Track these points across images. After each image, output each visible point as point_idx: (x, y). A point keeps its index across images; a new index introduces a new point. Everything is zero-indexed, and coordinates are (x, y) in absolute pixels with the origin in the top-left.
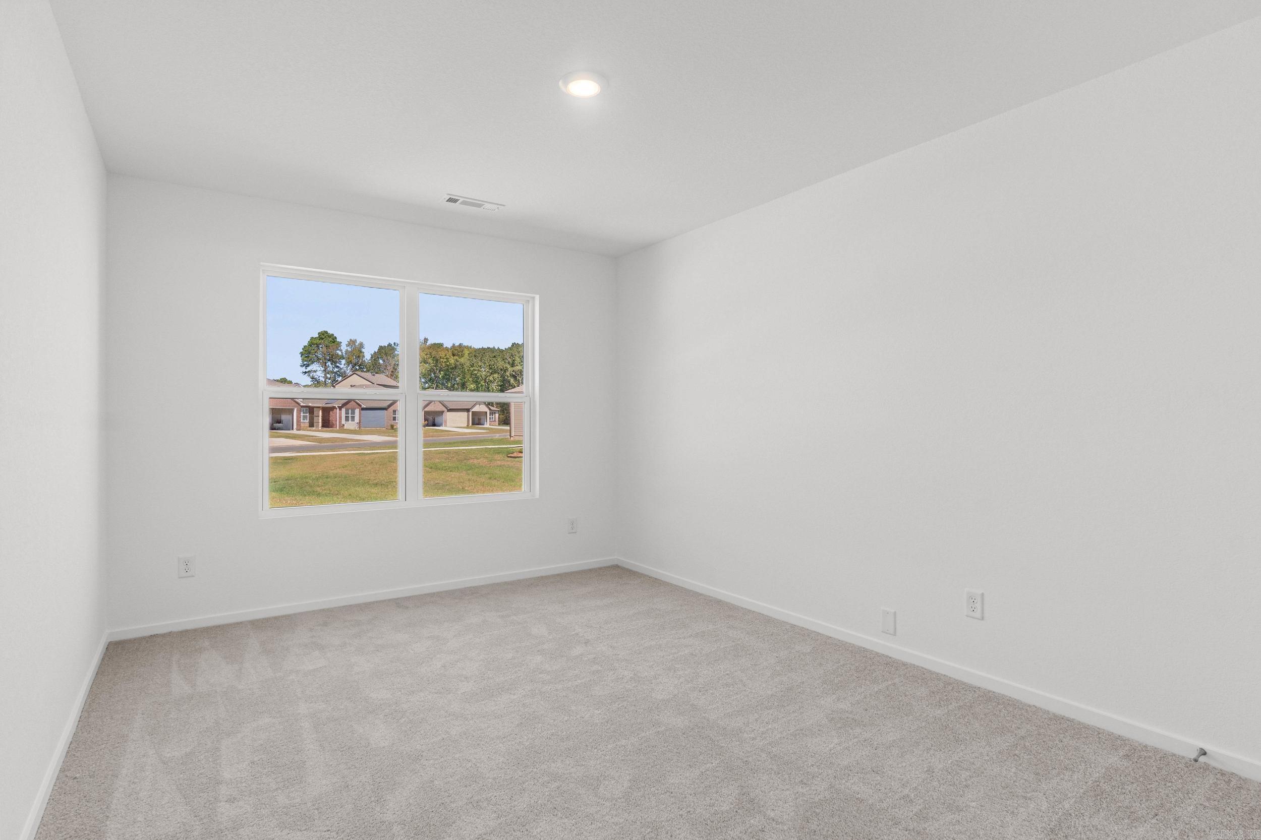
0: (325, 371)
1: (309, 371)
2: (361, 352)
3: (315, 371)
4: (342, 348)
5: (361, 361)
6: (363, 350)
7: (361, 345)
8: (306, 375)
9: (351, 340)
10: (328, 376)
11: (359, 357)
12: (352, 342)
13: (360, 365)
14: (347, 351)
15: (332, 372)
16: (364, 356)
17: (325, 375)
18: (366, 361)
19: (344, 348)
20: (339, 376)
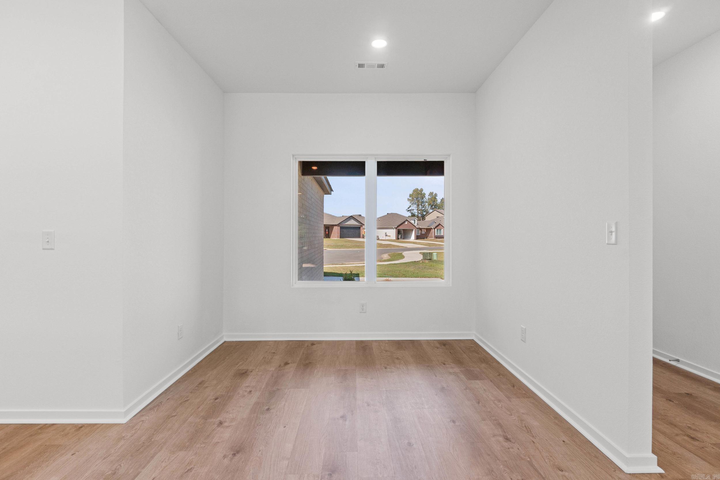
0: (418, 209)
1: (410, 210)
2: (435, 198)
3: (413, 210)
4: (426, 197)
5: (435, 203)
6: (437, 197)
7: (436, 195)
8: (409, 212)
9: (430, 192)
10: (420, 212)
11: (434, 201)
12: (431, 194)
13: (435, 206)
14: (429, 198)
15: (421, 210)
16: (437, 201)
17: (418, 212)
18: (438, 203)
19: (427, 197)
20: (424, 212)
